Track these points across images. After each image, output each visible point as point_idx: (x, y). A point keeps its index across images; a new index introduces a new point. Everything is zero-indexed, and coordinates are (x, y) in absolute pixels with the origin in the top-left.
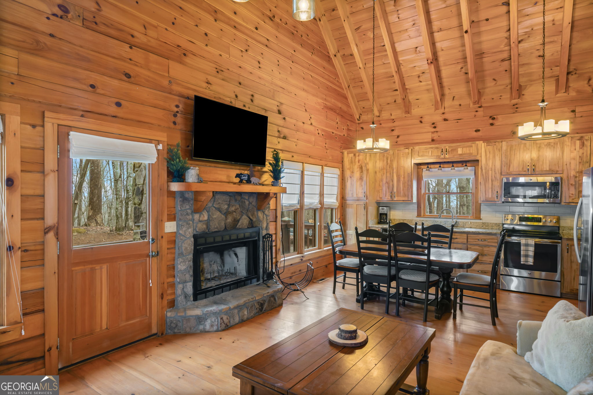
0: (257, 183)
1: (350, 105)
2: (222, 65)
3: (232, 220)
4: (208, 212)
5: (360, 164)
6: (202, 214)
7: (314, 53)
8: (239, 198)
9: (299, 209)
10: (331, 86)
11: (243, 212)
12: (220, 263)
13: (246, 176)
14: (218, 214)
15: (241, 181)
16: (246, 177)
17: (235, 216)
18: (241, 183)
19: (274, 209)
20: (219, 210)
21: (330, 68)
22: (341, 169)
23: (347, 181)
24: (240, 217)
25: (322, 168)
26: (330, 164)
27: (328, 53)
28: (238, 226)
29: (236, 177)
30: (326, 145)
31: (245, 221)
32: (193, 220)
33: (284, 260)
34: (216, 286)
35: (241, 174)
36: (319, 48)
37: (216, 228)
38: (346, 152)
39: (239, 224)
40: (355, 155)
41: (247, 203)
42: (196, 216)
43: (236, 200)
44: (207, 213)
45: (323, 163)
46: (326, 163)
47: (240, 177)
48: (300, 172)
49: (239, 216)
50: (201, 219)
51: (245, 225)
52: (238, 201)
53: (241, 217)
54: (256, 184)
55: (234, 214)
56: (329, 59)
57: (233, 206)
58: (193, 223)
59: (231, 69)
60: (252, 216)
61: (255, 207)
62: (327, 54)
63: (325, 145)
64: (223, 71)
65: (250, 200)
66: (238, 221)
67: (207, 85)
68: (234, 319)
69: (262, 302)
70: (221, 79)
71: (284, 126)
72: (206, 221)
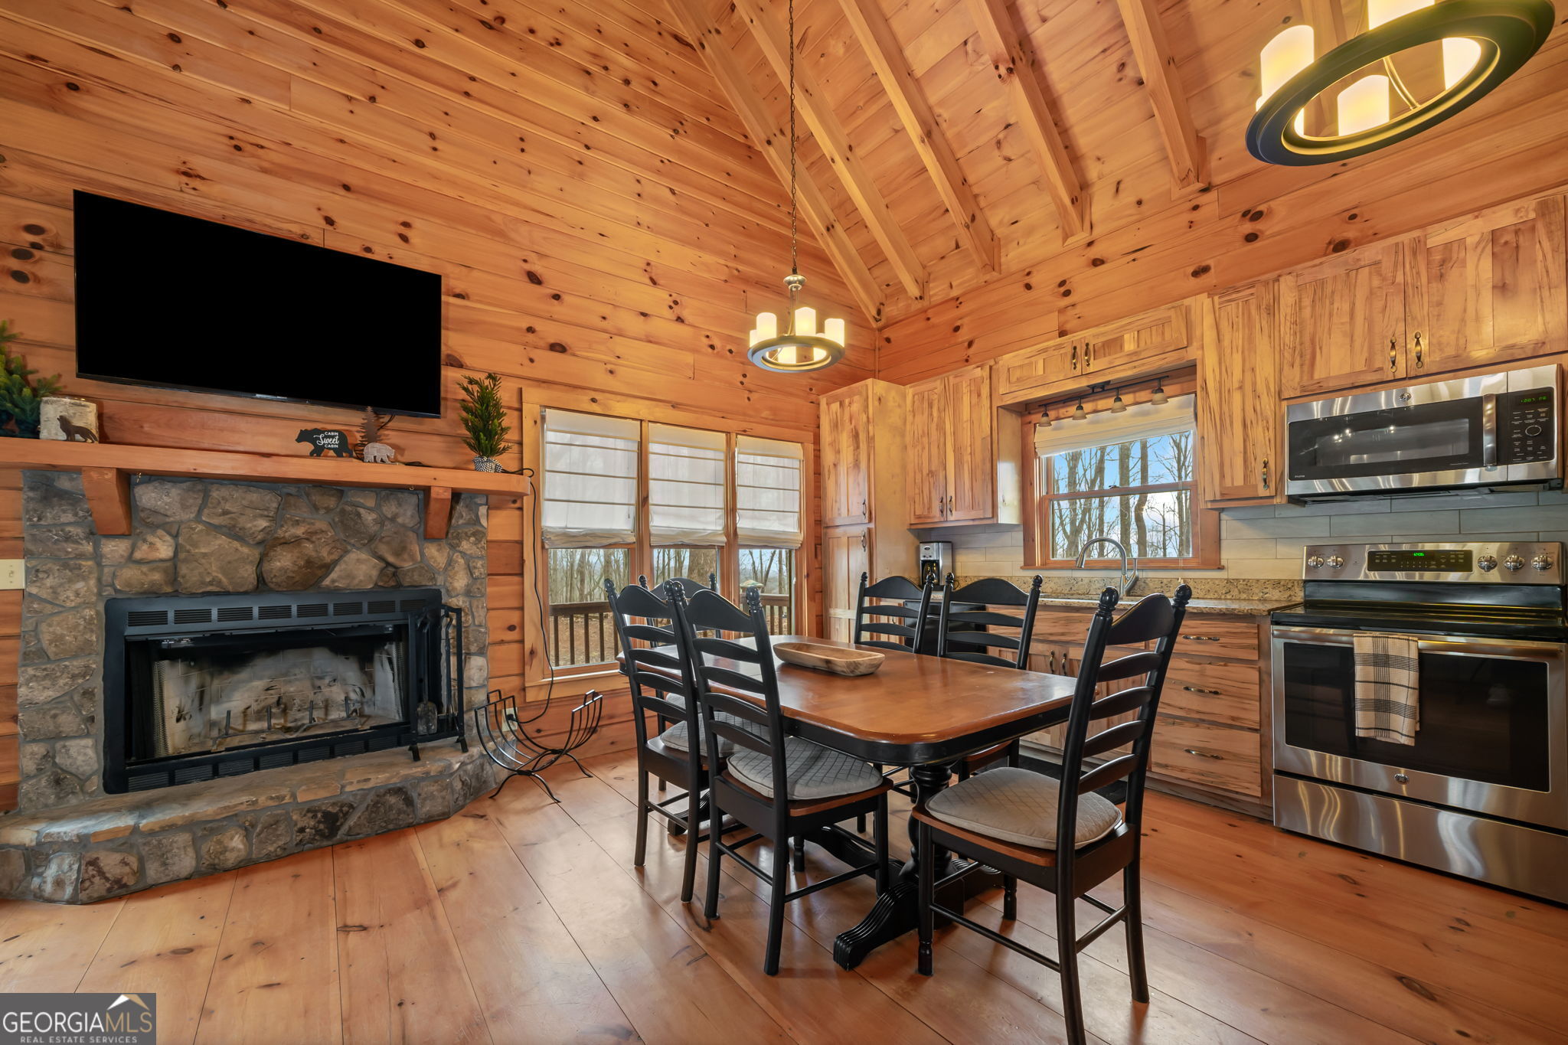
0: (385, 459)
1: (845, 281)
2: (252, 128)
3: (294, 563)
4: (175, 536)
5: (853, 426)
6: (145, 541)
7: (681, 131)
8: (331, 502)
9: (635, 546)
10: (758, 224)
11: (352, 541)
12: (359, 685)
13: (333, 437)
14: (218, 542)
15: (318, 452)
16: (336, 441)
17: (313, 554)
18: (319, 455)
19: (516, 542)
20: (234, 533)
21: (757, 176)
22: (811, 447)
23: (829, 475)
24: (335, 557)
25: (728, 442)
26: (760, 429)
27: (746, 137)
28: (327, 582)
29: (299, 440)
30: (745, 380)
31: (364, 567)
32: (97, 557)
33: (552, 683)
34: (227, 750)
35: (318, 431)
36: (704, 121)
37: (211, 583)
38: (825, 399)
39: (334, 575)
40: (842, 404)
41: (369, 518)
42: (115, 549)
43: (316, 508)
44: (168, 538)
45: (732, 424)
46: (745, 425)
47: (313, 441)
48: (635, 447)
49: (330, 553)
50: (138, 555)
51: (362, 578)
52: (322, 512)
53: (341, 557)
54: (382, 461)
55: (308, 545)
56: (750, 154)
57: (297, 523)
58: (99, 565)
59: (296, 143)
60: (398, 554)
61: (412, 529)
62: (742, 140)
63: (741, 378)
64: (262, 147)
65: (384, 509)
66: (328, 568)
67: (185, 179)
68: (164, 864)
69: (334, 810)
70: (251, 168)
71: (555, 316)
72: (162, 560)
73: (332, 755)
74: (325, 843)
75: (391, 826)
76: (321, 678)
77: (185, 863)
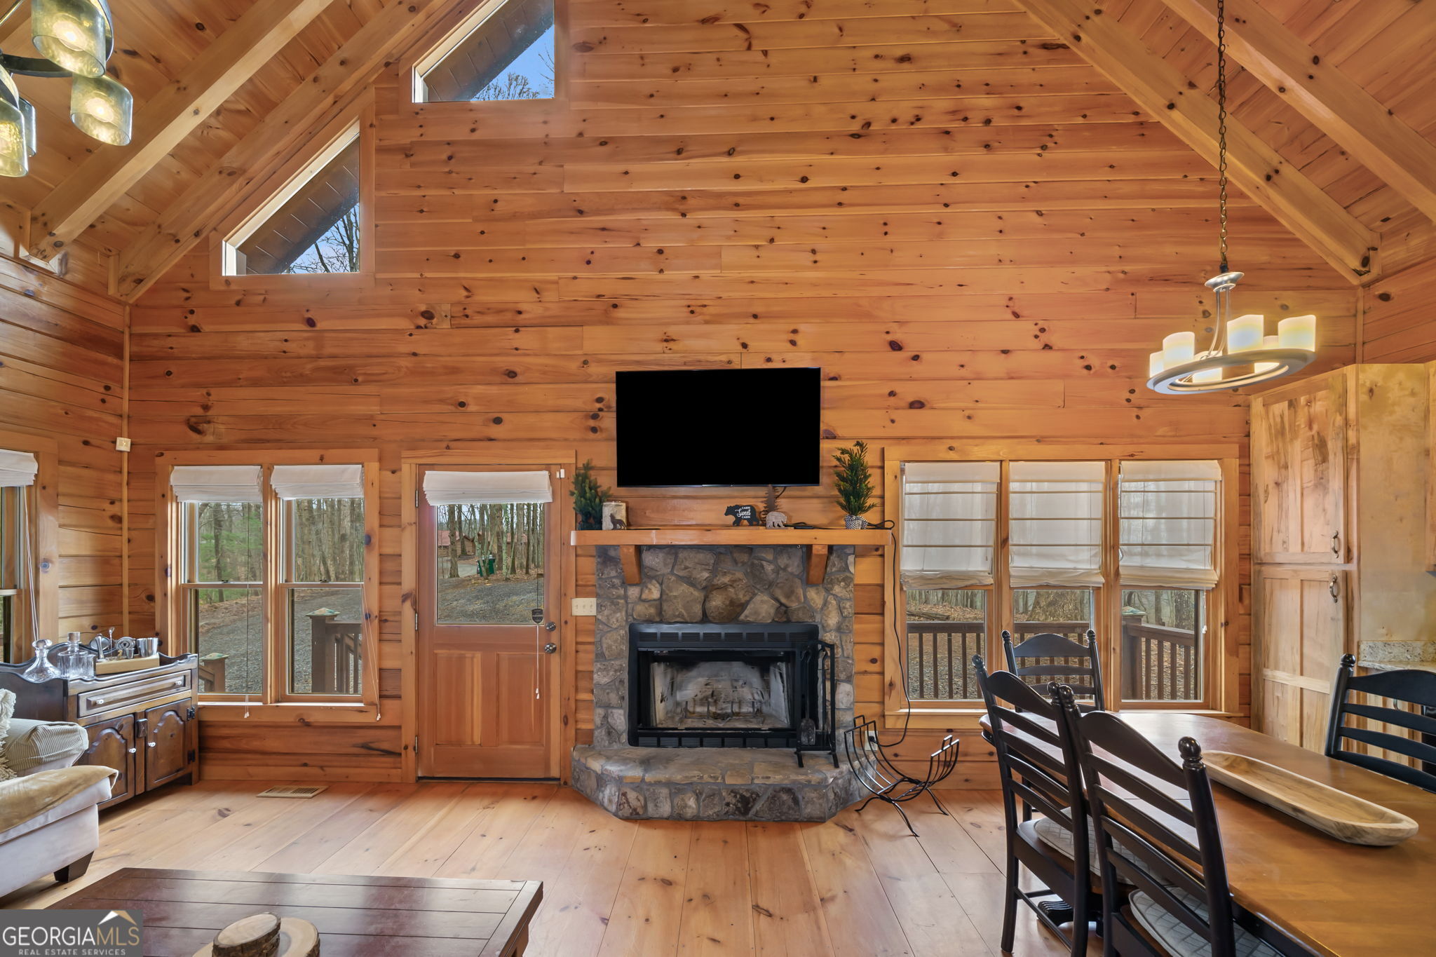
0: (781, 524)
2: (700, 295)
3: (723, 603)
4: (661, 584)
5: (1314, 432)
6: (647, 587)
7: (1051, 145)
8: (745, 557)
9: (993, 587)
10: (1153, 210)
11: (758, 587)
12: (760, 688)
13: (747, 510)
14: (682, 588)
15: (738, 523)
16: (748, 513)
17: (734, 596)
18: (738, 525)
19: (878, 585)
20: (691, 582)
21: (1154, 153)
22: (1234, 463)
23: (1267, 497)
24: (747, 598)
25: (1109, 471)
26: (1157, 450)
27: (1137, 113)
28: (742, 617)
29: (726, 514)
30: (1132, 397)
31: (765, 607)
32: (626, 597)
33: (909, 715)
34: (686, 729)
35: (738, 507)
36: (1080, 120)
37: (678, 616)
38: (1260, 400)
39: (746, 612)
40: (1292, 404)
41: (769, 568)
42: (633, 592)
43: (736, 562)
44: (658, 585)
45: (1113, 450)
46: (1131, 449)
47: (735, 514)
48: (994, 488)
49: (744, 596)
50: (644, 596)
51: (764, 615)
52: (740, 565)
53: (751, 598)
54: (778, 525)
55: (731, 590)
56: (1144, 130)
57: (725, 574)
58: (626, 602)
59: (724, 295)
60: (788, 596)
61: (798, 577)
62: (1131, 119)
63: (1128, 395)
64: (705, 306)
65: (779, 561)
66: (743, 606)
67: (665, 344)
68: (656, 806)
69: (748, 795)
70: (700, 323)
71: (914, 376)
72: (655, 600)
73: (744, 745)
74: (742, 818)
75: (783, 818)
76: (737, 681)
77: (666, 809)
